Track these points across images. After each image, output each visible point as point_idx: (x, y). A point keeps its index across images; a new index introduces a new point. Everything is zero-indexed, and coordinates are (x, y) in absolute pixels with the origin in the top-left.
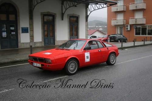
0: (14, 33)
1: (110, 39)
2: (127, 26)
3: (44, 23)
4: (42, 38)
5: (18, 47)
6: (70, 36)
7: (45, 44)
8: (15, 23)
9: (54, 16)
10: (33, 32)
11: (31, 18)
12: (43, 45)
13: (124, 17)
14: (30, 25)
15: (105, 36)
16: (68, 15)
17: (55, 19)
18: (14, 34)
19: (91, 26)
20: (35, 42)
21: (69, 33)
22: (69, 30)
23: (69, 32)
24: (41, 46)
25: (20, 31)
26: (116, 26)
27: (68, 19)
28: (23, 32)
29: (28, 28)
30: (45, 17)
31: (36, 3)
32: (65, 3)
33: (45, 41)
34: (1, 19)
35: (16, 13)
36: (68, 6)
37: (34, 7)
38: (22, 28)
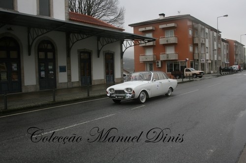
0: (52, 72)
2: (158, 62)
3: (81, 61)
4: (79, 77)
5: (56, 88)
6: (106, 74)
7: (82, 84)
8: (54, 61)
9: (90, 54)
10: (70, 71)
11: (68, 56)
12: (80, 85)
13: (154, 52)
14: (67, 63)
16: (104, 52)
17: (91, 56)
18: (52, 74)
20: (72, 81)
23: (105, 70)
24: (78, 86)
25: (58, 70)
26: (145, 63)
28: (61, 71)
29: (65, 66)
30: (81, 54)
31: (75, 40)
32: (101, 39)
33: (81, 81)
34: (40, 57)
35: (54, 50)
36: (105, 43)
37: (73, 44)
38: (60, 67)
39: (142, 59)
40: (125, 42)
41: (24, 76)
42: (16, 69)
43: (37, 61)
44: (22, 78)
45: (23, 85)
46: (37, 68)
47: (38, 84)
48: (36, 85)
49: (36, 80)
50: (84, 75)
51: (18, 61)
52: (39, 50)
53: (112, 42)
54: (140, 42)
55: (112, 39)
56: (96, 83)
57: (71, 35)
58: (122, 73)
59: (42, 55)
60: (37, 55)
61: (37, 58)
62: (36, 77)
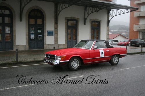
0: (41, 36)
1: (131, 43)
3: (68, 27)
4: (65, 41)
5: (43, 48)
8: (42, 27)
9: (77, 21)
10: (57, 35)
11: (56, 22)
14: (55, 29)
15: (127, 41)
16: (90, 20)
17: (78, 23)
19: (114, 31)
20: (59, 44)
21: (91, 37)
22: (91, 34)
23: (91, 35)
24: (64, 48)
25: (46, 34)
26: (138, 31)
27: (90, 24)
28: (48, 35)
29: (53, 31)
32: (88, 9)
33: (67, 44)
34: (30, 23)
36: (90, 12)
37: (59, 12)
38: (48, 31)
39: (136, 28)
40: (111, 12)
41: (15, 38)
42: (9, 32)
44: (14, 39)
45: (14, 45)
46: (27, 31)
47: (28, 44)
48: (26, 45)
49: (26, 41)
50: (70, 39)
51: (11, 25)
52: (30, 17)
54: (124, 11)
59: (32, 21)
60: (27, 21)
61: (27, 23)
62: (26, 39)
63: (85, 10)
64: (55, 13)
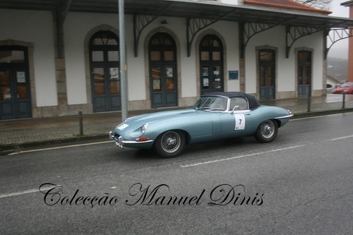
0: (219, 80)
3: (260, 64)
4: (257, 87)
6: (298, 84)
7: (260, 97)
8: (221, 64)
9: (273, 53)
10: (245, 79)
11: (242, 56)
12: (258, 98)
14: (241, 67)
16: (296, 49)
17: (276, 56)
18: (218, 82)
23: (297, 77)
25: (227, 76)
27: (295, 56)
28: (231, 78)
29: (237, 72)
30: (261, 53)
31: (252, 33)
32: (292, 29)
33: (260, 92)
34: (202, 59)
35: (221, 49)
36: (298, 35)
37: (249, 39)
38: (230, 72)
41: (181, 85)
42: (171, 76)
43: (199, 65)
44: (179, 87)
45: (179, 96)
46: (199, 74)
47: (199, 95)
48: (196, 97)
49: (197, 90)
50: (264, 85)
51: (174, 64)
52: (202, 48)
53: (309, 34)
55: (309, 29)
56: (282, 97)
57: (246, 26)
58: (324, 81)
59: (205, 55)
60: (198, 56)
61: (198, 60)
62: (197, 87)
63: (288, 31)
64: (239, 39)
